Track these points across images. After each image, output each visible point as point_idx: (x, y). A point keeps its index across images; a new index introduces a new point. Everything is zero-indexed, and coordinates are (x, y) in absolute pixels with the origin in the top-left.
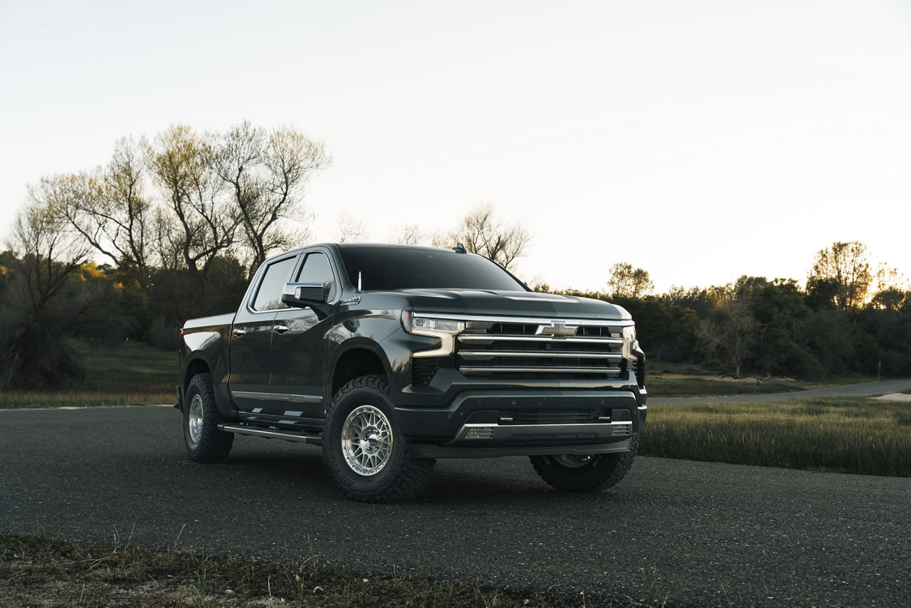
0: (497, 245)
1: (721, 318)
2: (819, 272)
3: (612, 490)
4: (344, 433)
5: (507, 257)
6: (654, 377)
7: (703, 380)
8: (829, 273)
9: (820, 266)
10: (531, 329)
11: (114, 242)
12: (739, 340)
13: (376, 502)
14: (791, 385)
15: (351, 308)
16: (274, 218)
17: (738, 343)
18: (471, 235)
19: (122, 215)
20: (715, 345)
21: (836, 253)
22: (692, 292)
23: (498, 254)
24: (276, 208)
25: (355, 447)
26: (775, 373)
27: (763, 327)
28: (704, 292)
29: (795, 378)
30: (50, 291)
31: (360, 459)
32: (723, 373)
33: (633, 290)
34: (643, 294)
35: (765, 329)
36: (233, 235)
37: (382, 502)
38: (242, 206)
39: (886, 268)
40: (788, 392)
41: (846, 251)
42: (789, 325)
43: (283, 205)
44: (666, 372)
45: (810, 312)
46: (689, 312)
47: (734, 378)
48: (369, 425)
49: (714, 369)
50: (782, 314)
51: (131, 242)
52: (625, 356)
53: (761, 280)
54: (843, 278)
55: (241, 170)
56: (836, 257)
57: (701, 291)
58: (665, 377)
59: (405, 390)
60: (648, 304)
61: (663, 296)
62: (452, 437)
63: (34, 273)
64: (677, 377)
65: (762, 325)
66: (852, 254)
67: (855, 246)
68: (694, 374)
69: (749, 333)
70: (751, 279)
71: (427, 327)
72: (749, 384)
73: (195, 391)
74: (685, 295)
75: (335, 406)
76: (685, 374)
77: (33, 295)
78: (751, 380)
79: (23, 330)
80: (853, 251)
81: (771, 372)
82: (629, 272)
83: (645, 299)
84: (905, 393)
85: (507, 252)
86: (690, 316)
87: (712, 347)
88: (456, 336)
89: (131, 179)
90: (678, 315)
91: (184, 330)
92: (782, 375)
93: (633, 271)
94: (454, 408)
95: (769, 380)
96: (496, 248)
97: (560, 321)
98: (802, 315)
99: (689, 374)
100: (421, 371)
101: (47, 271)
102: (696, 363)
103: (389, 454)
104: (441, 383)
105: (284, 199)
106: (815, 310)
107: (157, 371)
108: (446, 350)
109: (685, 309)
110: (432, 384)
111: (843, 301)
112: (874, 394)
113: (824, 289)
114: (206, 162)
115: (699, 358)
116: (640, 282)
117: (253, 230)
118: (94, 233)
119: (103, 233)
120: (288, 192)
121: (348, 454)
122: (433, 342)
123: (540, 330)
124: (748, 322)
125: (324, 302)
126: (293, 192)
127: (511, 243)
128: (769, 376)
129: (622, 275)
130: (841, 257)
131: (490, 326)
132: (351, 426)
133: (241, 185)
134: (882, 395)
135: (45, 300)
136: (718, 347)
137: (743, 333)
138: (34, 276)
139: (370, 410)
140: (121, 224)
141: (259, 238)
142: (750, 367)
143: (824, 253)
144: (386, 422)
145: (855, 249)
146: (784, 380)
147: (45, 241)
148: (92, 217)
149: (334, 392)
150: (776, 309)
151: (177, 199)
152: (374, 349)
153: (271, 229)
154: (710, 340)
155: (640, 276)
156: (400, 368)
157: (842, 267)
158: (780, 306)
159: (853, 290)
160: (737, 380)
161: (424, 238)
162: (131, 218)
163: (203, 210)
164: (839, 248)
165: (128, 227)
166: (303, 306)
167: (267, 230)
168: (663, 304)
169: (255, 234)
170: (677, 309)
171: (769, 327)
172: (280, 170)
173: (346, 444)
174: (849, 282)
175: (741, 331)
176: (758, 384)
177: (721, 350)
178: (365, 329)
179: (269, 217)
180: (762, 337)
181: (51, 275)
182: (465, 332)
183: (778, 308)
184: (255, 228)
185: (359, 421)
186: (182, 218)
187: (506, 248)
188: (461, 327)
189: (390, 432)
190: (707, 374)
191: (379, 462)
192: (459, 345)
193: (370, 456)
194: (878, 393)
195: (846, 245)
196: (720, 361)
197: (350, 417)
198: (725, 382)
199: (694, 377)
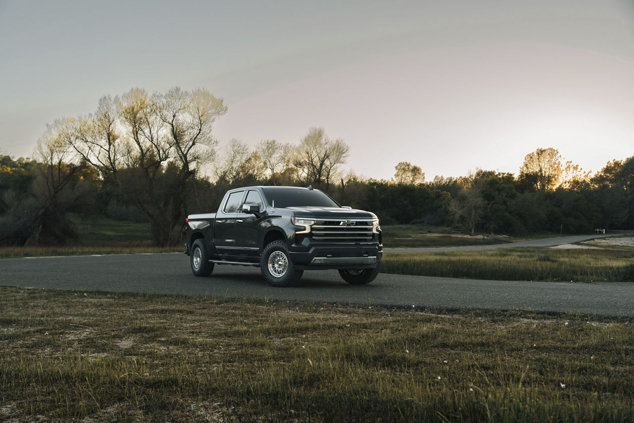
0: (325, 156)
1: (463, 199)
2: (528, 168)
3: (371, 283)
4: (269, 262)
5: (331, 163)
6: (421, 235)
7: (451, 237)
8: (534, 169)
9: (529, 164)
10: (338, 223)
11: (98, 158)
12: (474, 212)
13: (282, 287)
14: (504, 239)
15: (269, 215)
16: (194, 144)
17: (473, 214)
18: (309, 150)
19: (104, 142)
20: (459, 216)
21: (539, 156)
22: (448, 181)
23: (325, 161)
24: (195, 139)
25: (273, 267)
26: (497, 232)
27: (488, 204)
28: (456, 181)
29: (508, 235)
30: (59, 188)
31: (275, 271)
32: (464, 233)
33: (411, 179)
34: (417, 182)
35: (491, 205)
36: (168, 153)
37: (284, 287)
38: (175, 137)
39: (571, 164)
40: (502, 244)
41: (545, 154)
42: (505, 203)
43: (198, 136)
44: (430, 232)
45: (518, 194)
46: (445, 194)
47: (471, 236)
48: (278, 258)
49: (458, 230)
50: (500, 196)
51: (109, 158)
52: (374, 232)
53: (491, 173)
54: (543, 172)
55: (174, 116)
56: (539, 159)
57: (454, 180)
58: (428, 235)
59: (293, 245)
60: (420, 189)
61: (430, 184)
62: (310, 262)
63: (50, 177)
64: (436, 235)
65: (488, 202)
66: (548, 156)
67: (551, 151)
68: (447, 233)
69: (481, 208)
70: (485, 173)
71: (300, 223)
72: (478, 239)
73: (197, 246)
74: (444, 183)
75: (265, 251)
76: (441, 233)
77: (49, 190)
78: (480, 237)
79: (43, 210)
80: (549, 154)
81: (494, 231)
82: (408, 168)
83: (419, 186)
84: (572, 244)
85: (331, 160)
86: (447, 197)
87: (457, 216)
88: (311, 226)
89: (109, 121)
90: (438, 196)
91: (189, 219)
92: (500, 233)
93: (411, 168)
94: (311, 252)
95: (492, 236)
96: (324, 158)
97: (349, 220)
98: (513, 196)
99: (443, 233)
100: (298, 238)
101: (58, 175)
102: (448, 226)
103: (286, 269)
104: (306, 242)
105: (199, 133)
106: (522, 193)
107: (118, 234)
108: (307, 231)
109: (443, 192)
110: (302, 243)
111: (543, 186)
112: (553, 245)
113: (529, 179)
114: (153, 112)
115: (450, 223)
116: (416, 175)
117: (182, 152)
118: (87, 153)
119: (92, 153)
120: (202, 129)
121: (271, 269)
122: (303, 228)
123: (342, 223)
124: (480, 201)
125: (258, 212)
126: (204, 129)
127: (333, 155)
128: (493, 234)
129: (404, 170)
130: (542, 159)
131: (323, 222)
132: (272, 259)
133: (174, 124)
134: (558, 245)
135: (56, 192)
136: (461, 216)
137: (476, 208)
138: (50, 179)
139: (279, 253)
140: (101, 147)
141: (185, 156)
142: (481, 228)
143: (531, 156)
144: (285, 257)
145: (550, 154)
146: (501, 236)
147: (56, 157)
148: (85, 144)
149: (265, 246)
150: (497, 193)
151: (135, 133)
152: (281, 231)
153: (192, 151)
154: (456, 212)
155: (416, 170)
156: (290, 238)
157: (542, 165)
158: (499, 190)
159: (549, 179)
160: (472, 237)
161: (279, 149)
162: (110, 144)
163: (152, 139)
164: (541, 152)
165: (108, 150)
166: (251, 213)
167: (190, 151)
168: (429, 189)
169: (183, 154)
170: (438, 192)
171: (493, 204)
172: (197, 115)
173: (270, 265)
174: (547, 174)
175: (475, 206)
176: (484, 239)
177: (463, 218)
178: (275, 222)
179: (191, 143)
180: (489, 210)
181: (60, 178)
182: (315, 224)
183: (498, 192)
184: (183, 149)
185: (275, 257)
186: (139, 144)
187: (330, 158)
188: (313, 222)
189: (287, 261)
190: (454, 233)
191: (283, 272)
192: (312, 229)
193: (279, 270)
194: (556, 244)
195: (545, 151)
196: (462, 225)
197: (271, 256)
198: (464, 238)
199: (446, 235)
